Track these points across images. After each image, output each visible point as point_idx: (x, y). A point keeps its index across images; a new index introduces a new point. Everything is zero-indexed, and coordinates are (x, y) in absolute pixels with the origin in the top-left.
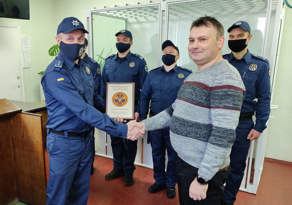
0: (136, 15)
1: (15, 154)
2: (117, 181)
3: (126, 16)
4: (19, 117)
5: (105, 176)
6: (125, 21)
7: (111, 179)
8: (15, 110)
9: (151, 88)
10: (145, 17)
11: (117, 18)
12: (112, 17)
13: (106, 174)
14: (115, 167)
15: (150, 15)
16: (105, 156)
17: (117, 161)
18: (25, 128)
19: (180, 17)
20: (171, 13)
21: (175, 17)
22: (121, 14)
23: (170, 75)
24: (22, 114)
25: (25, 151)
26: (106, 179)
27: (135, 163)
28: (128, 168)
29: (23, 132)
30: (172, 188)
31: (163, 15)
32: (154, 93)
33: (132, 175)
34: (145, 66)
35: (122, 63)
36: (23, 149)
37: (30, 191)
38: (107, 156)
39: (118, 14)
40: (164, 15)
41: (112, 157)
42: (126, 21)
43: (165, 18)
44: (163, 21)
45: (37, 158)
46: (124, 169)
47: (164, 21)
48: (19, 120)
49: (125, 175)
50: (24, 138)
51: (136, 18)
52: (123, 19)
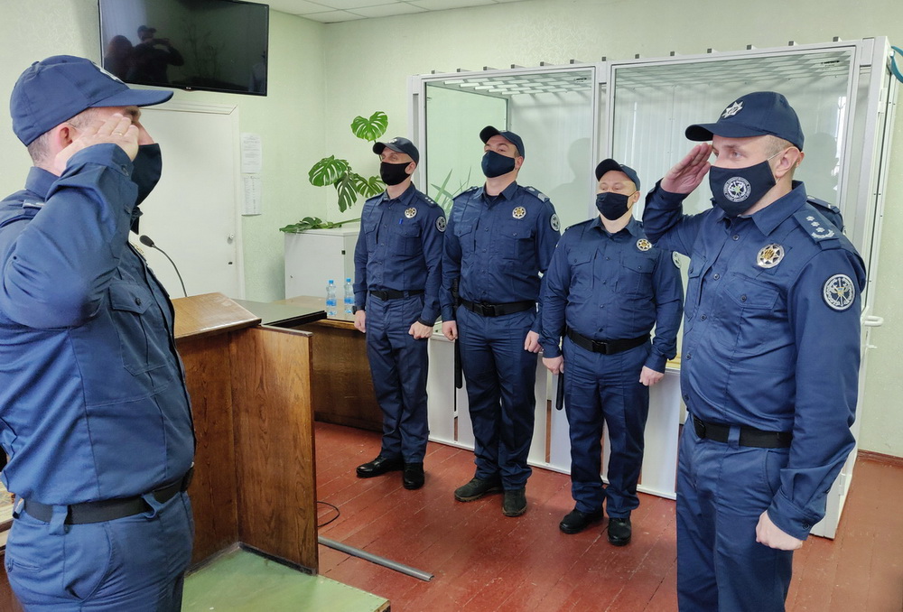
0: (533, 88)
1: (237, 428)
2: (484, 504)
3: (509, 89)
4: (254, 338)
5: (456, 492)
6: (504, 101)
7: (470, 499)
8: (243, 319)
9: (570, 270)
10: (555, 93)
11: (487, 93)
12: (474, 91)
13: (456, 488)
14: (479, 469)
15: (570, 90)
16: (451, 442)
17: (485, 454)
18: (267, 364)
19: (642, 95)
20: (622, 87)
21: (630, 95)
22: (495, 87)
23: (617, 242)
24: (261, 331)
25: (264, 421)
26: (458, 500)
27: (531, 461)
28: (512, 471)
29: (262, 375)
30: (623, 521)
31: (602, 91)
32: (577, 284)
33: (523, 489)
34: (553, 218)
35: (494, 208)
36: (260, 417)
37: (273, 524)
38: (459, 444)
39: (489, 86)
40: (605, 91)
41: (472, 447)
42: (508, 100)
43: (607, 97)
44: (601, 104)
45: (295, 440)
46: (504, 474)
47: (605, 104)
48: (253, 345)
49: (506, 488)
50: (263, 389)
51: (532, 95)
52: (499, 96)
